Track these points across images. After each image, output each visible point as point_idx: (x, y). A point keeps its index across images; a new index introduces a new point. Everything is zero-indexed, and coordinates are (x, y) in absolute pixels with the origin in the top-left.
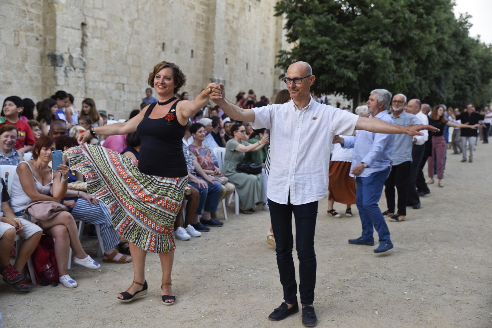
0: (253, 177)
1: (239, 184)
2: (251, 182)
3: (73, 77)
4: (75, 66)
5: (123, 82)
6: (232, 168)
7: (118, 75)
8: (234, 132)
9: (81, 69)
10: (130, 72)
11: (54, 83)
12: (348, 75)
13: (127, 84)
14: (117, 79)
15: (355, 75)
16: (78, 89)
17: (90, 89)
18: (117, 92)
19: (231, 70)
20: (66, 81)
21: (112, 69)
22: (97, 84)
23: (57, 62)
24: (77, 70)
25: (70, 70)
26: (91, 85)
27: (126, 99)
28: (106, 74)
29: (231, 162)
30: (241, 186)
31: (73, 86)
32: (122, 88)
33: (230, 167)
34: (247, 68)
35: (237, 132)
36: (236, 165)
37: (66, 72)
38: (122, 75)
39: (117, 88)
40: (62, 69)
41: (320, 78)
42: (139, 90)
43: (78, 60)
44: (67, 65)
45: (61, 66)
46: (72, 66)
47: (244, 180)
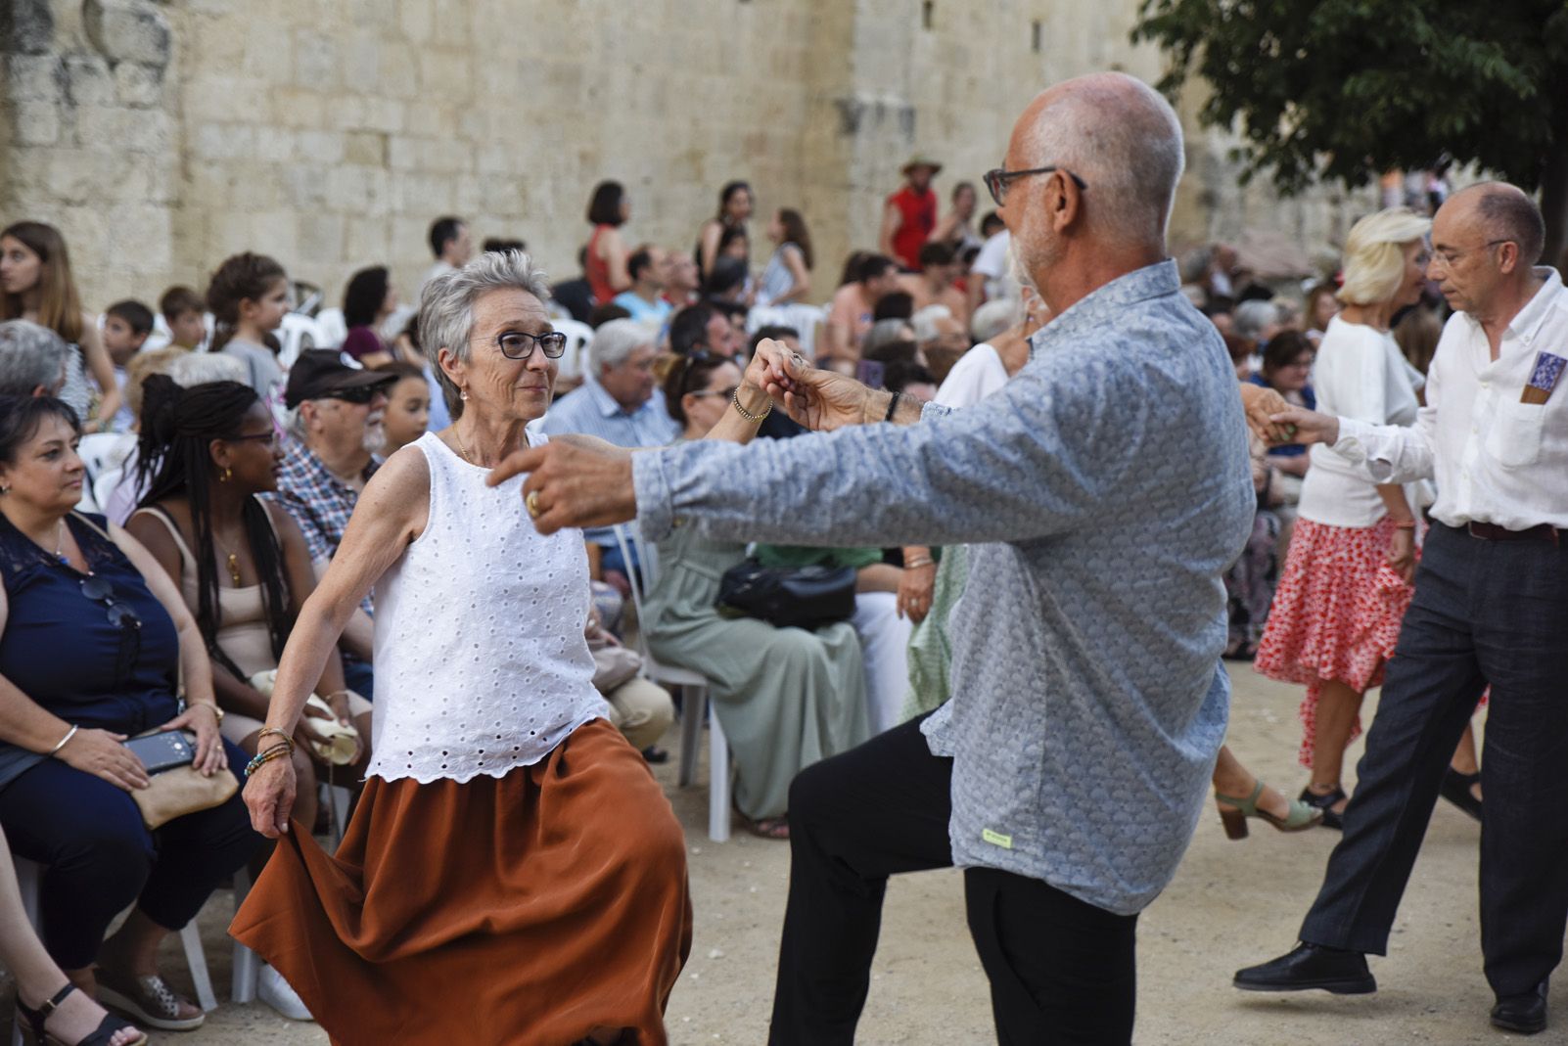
0: (802, 641)
1: (729, 680)
2: (789, 667)
3: (102, 103)
4: (116, 51)
5: (385, 127)
6: (699, 594)
7: (357, 93)
8: (688, 397)
9: (148, 65)
10: (419, 79)
11: (7, 133)
12: (1488, 73)
13: (405, 133)
14: (350, 112)
15: (1528, 71)
16: (132, 162)
17: (210, 163)
18: (352, 171)
19: (954, 56)
20: (67, 123)
21: (326, 61)
22: (244, 134)
23: (18, 30)
24: (126, 70)
25: (88, 69)
26: (211, 141)
27: (398, 205)
28: (293, 88)
29: (688, 563)
30: (734, 690)
31: (106, 149)
32: (376, 154)
33: (684, 594)
34: (1036, 45)
35: (699, 398)
36: (717, 574)
37: (63, 78)
38: (377, 91)
39: (353, 155)
40: (47, 64)
41: (1347, 89)
42: (467, 164)
43: (132, 21)
44: (71, 45)
45: (38, 52)
46: (100, 49)
47: (754, 661)
